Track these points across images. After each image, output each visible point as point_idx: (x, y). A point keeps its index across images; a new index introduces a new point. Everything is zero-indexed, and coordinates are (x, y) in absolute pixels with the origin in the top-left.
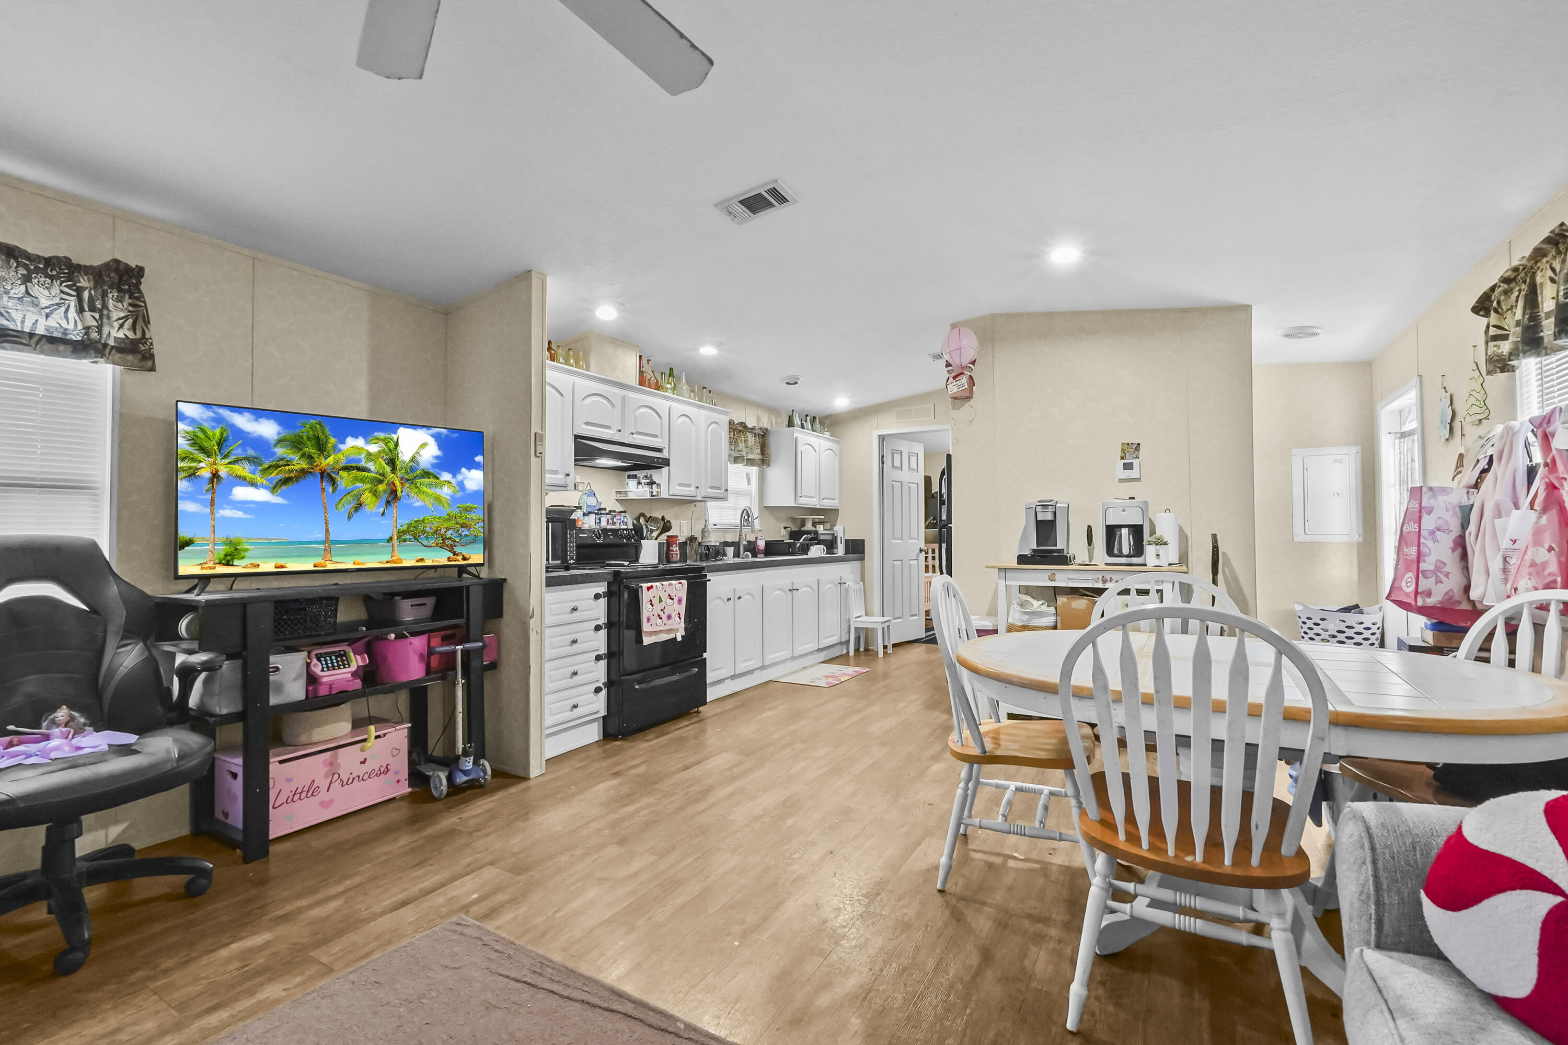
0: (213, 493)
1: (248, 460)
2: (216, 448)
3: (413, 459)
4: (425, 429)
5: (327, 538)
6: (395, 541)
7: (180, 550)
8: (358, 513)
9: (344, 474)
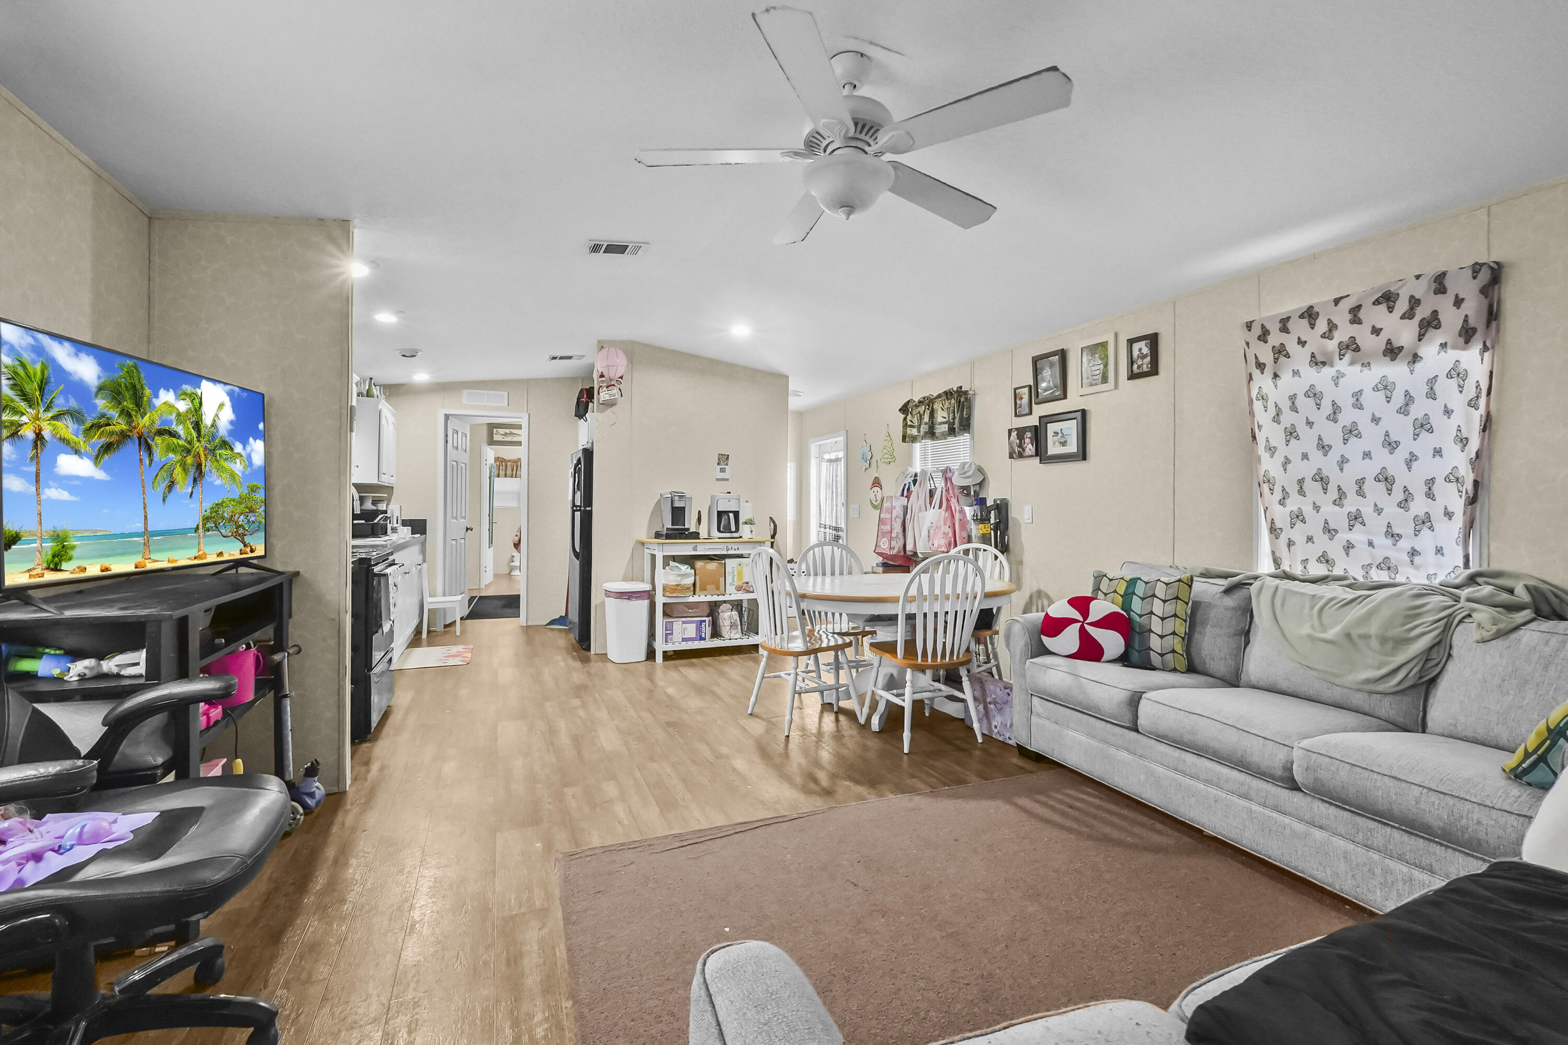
0: (37, 463)
1: (71, 414)
2: (38, 393)
3: (214, 425)
4: (222, 385)
5: (146, 528)
6: (201, 530)
7: (6, 550)
8: (172, 494)
9: (158, 440)
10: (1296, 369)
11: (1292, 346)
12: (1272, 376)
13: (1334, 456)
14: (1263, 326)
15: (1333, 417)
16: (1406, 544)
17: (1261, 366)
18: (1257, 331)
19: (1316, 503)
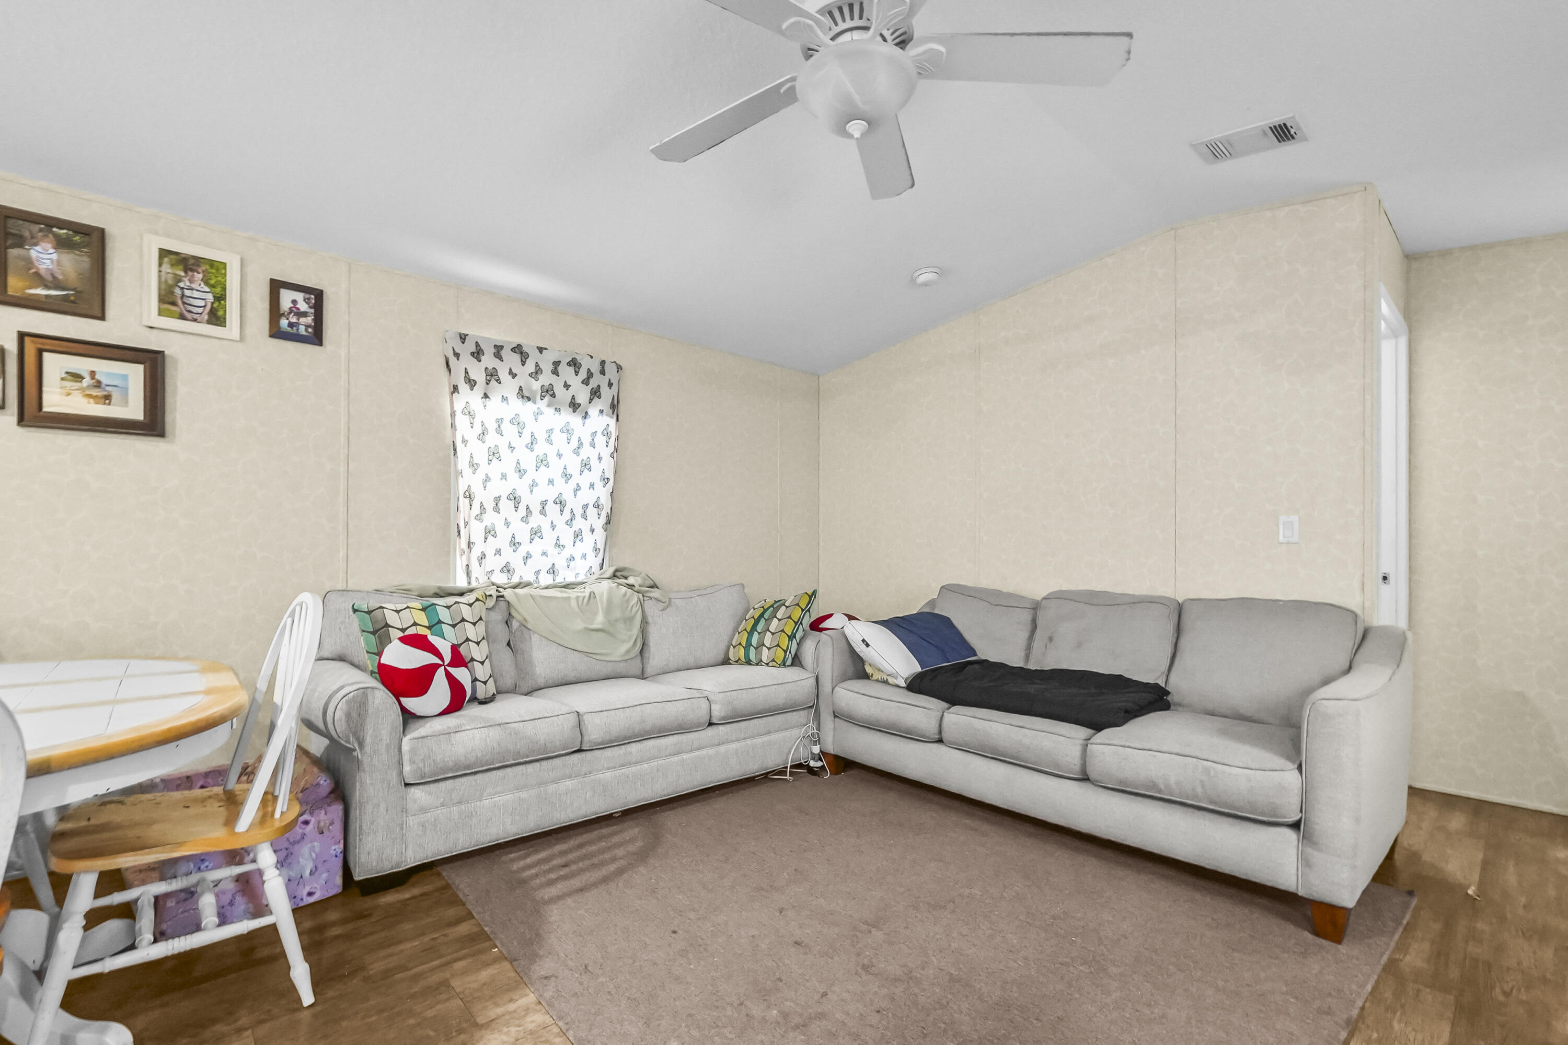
10: (505, 396)
11: (503, 374)
12: (482, 395)
13: (527, 479)
14: (477, 344)
15: (531, 446)
16: (567, 553)
17: (472, 383)
18: (470, 346)
19: (508, 519)
